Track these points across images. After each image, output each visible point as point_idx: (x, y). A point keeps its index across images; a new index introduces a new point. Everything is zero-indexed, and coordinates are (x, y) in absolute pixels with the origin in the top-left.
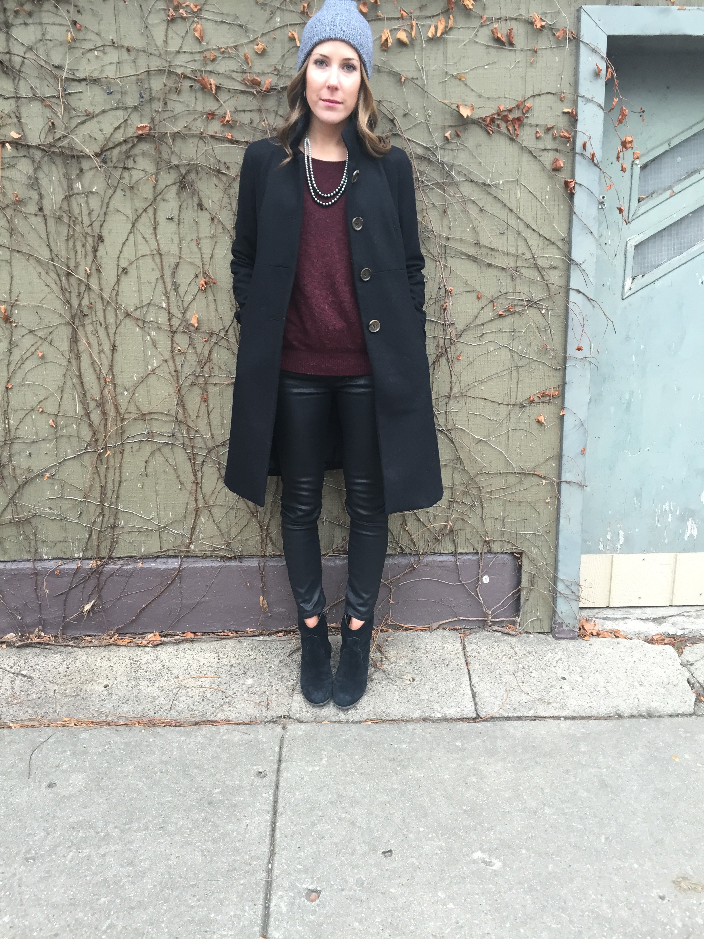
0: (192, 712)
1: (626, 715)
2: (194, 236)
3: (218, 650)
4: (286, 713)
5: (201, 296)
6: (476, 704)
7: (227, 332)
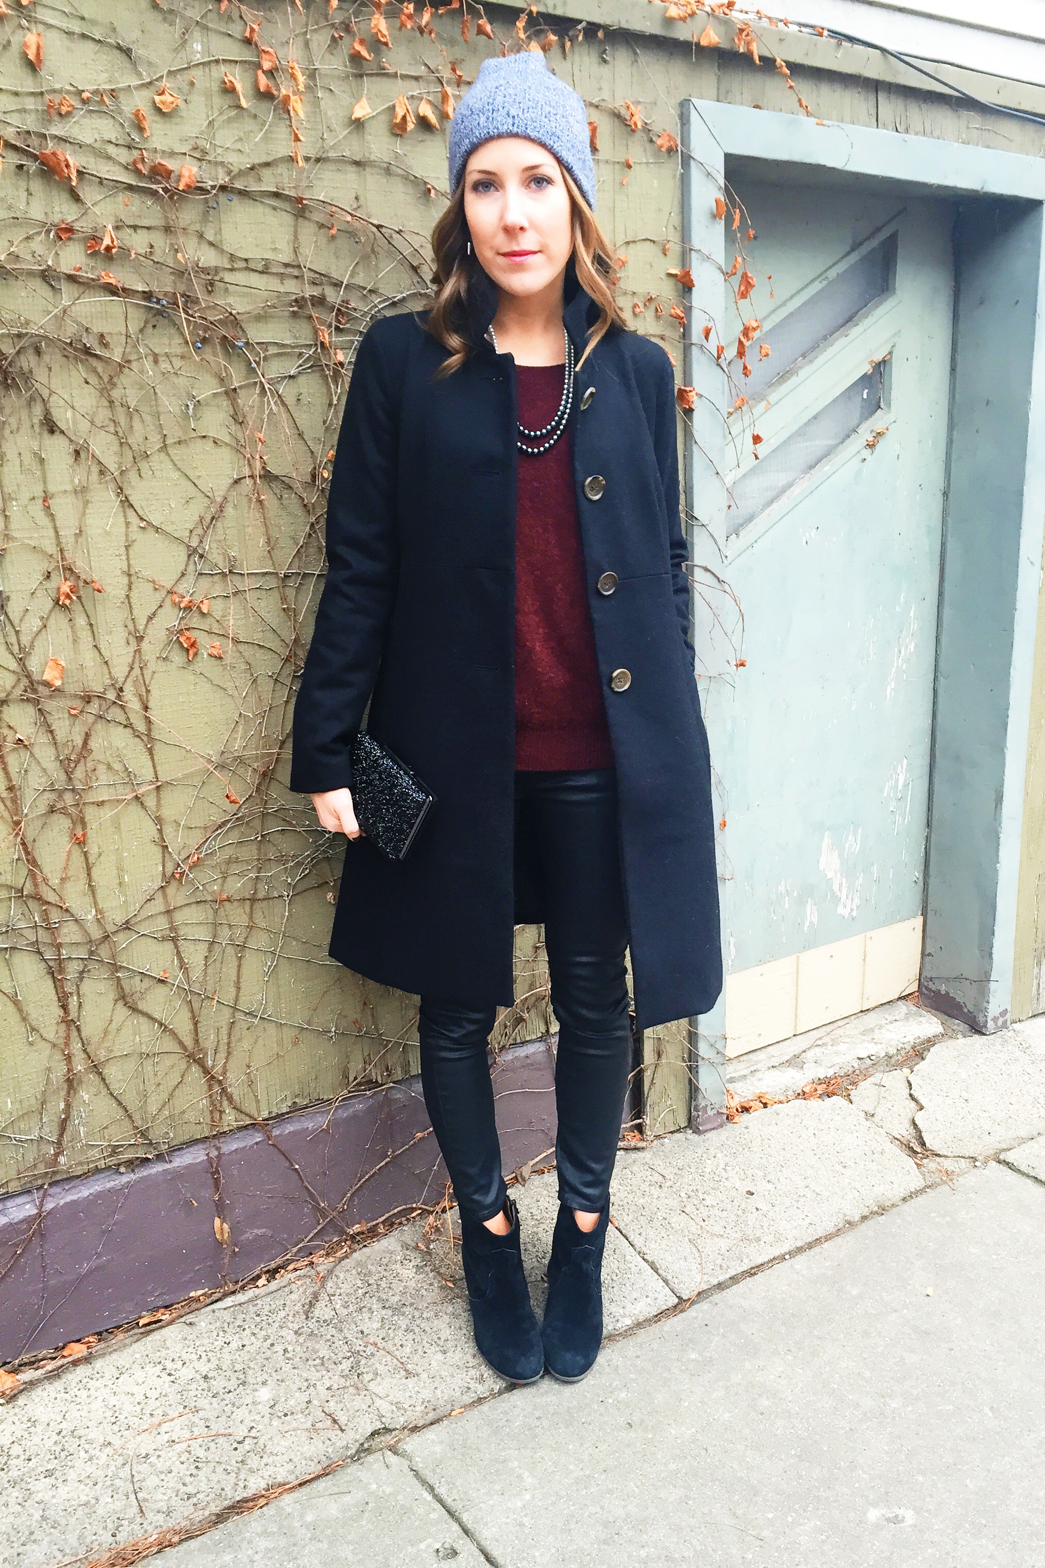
0: (194, 1500)
1: (856, 1219)
2: (38, 491)
3: (155, 1357)
4: (379, 1425)
5: (59, 620)
6: (666, 1281)
7: (121, 690)
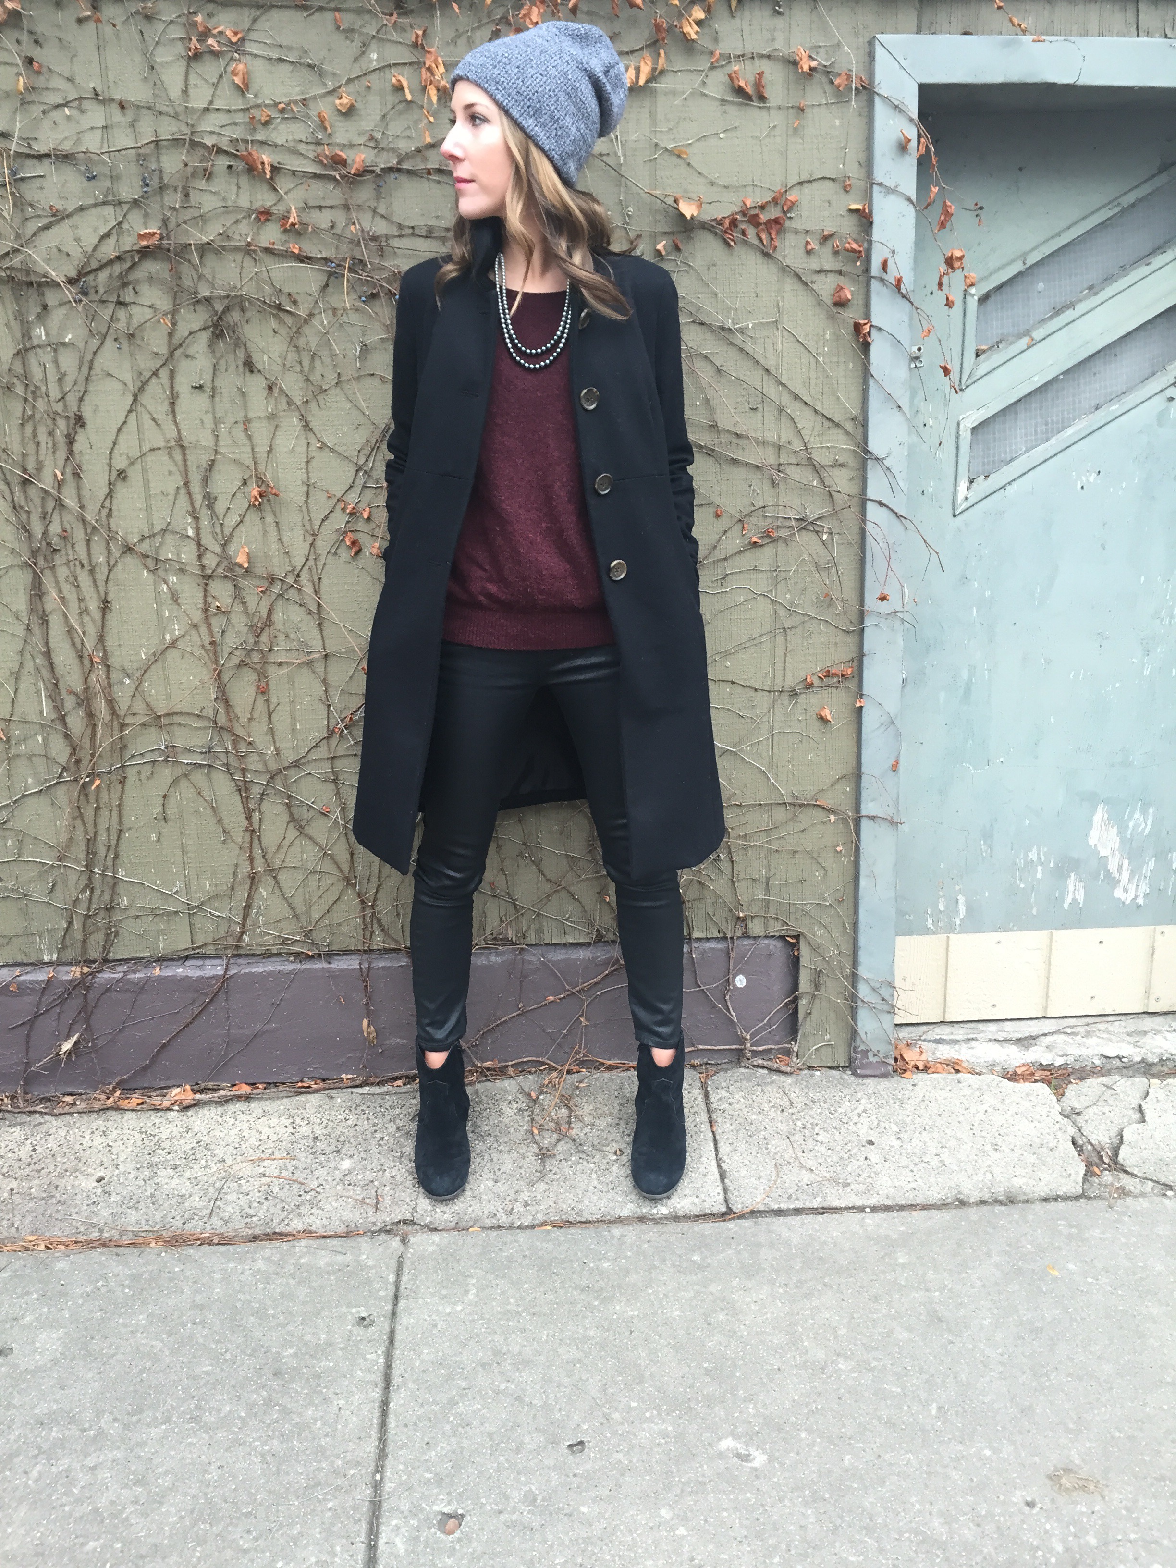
0: (248, 1220)
1: (972, 1200)
2: (240, 416)
3: (292, 1112)
4: (408, 1216)
5: (252, 518)
6: (725, 1191)
7: (298, 576)
